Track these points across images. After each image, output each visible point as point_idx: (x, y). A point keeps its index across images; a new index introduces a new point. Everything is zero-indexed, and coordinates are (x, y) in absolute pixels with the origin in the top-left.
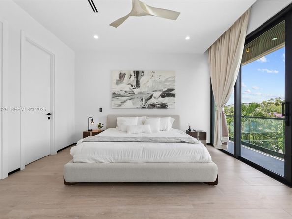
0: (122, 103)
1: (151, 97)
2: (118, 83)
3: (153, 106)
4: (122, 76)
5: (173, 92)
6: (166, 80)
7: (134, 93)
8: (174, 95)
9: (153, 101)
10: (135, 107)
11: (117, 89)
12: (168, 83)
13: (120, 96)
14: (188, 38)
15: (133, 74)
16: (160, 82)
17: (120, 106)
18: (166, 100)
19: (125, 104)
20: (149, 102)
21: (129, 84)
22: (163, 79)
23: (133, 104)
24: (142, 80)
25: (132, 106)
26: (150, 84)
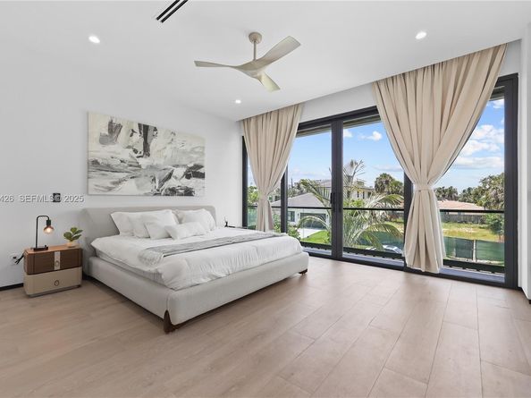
0: (114, 183)
1: (170, 176)
2: (103, 140)
3: (173, 191)
4: (114, 129)
5: (201, 171)
6: (193, 151)
7: (140, 166)
8: (202, 176)
9: (172, 183)
10: (142, 193)
11: (103, 153)
12: (195, 156)
13: (109, 168)
14: (238, 102)
15: (137, 129)
16: (184, 152)
17: (110, 189)
18: (192, 183)
19: (120, 186)
20: (167, 185)
21: (129, 147)
22: (187, 148)
23: (138, 186)
24: (155, 144)
25: (137, 192)
26: (168, 152)
